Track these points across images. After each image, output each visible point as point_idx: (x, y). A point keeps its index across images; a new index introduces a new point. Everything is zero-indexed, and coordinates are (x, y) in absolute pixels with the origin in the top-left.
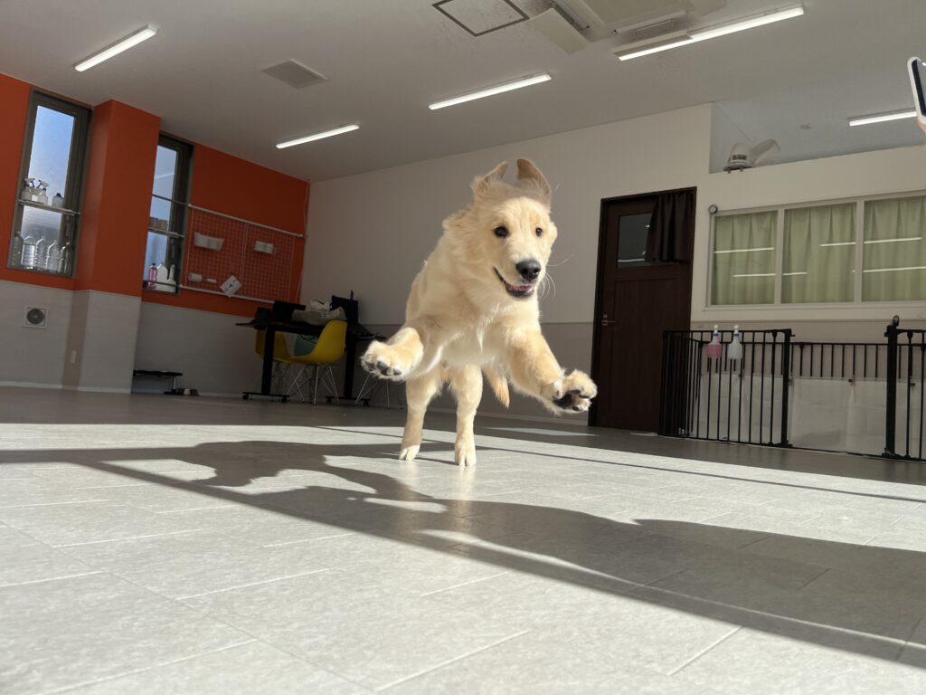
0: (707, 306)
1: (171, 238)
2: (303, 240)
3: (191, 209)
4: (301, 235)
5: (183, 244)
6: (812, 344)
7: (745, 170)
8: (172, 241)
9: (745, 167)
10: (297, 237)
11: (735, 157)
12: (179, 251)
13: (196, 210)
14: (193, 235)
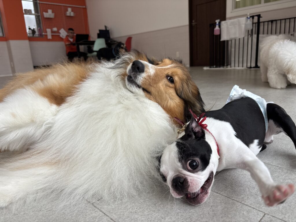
0: (233, 10)
1: (36, 16)
2: (85, 9)
3: (39, 3)
4: (84, 7)
5: (40, 18)
6: (276, 20)
8: (37, 17)
10: (83, 8)
12: (39, 20)
13: (41, 3)
14: (43, 13)
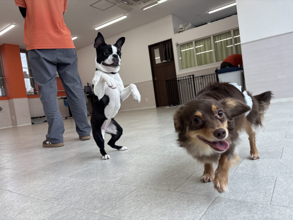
0: (180, 70)
7: (183, 32)
8: (31, 80)
9: (183, 31)
11: (180, 29)
